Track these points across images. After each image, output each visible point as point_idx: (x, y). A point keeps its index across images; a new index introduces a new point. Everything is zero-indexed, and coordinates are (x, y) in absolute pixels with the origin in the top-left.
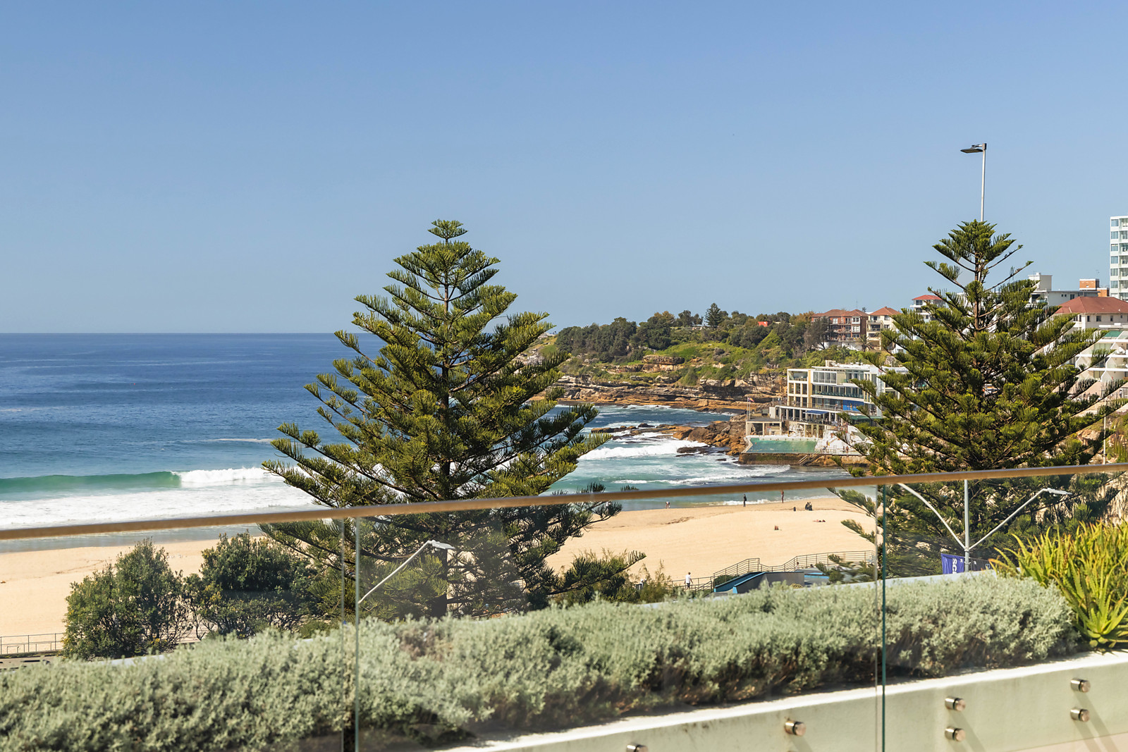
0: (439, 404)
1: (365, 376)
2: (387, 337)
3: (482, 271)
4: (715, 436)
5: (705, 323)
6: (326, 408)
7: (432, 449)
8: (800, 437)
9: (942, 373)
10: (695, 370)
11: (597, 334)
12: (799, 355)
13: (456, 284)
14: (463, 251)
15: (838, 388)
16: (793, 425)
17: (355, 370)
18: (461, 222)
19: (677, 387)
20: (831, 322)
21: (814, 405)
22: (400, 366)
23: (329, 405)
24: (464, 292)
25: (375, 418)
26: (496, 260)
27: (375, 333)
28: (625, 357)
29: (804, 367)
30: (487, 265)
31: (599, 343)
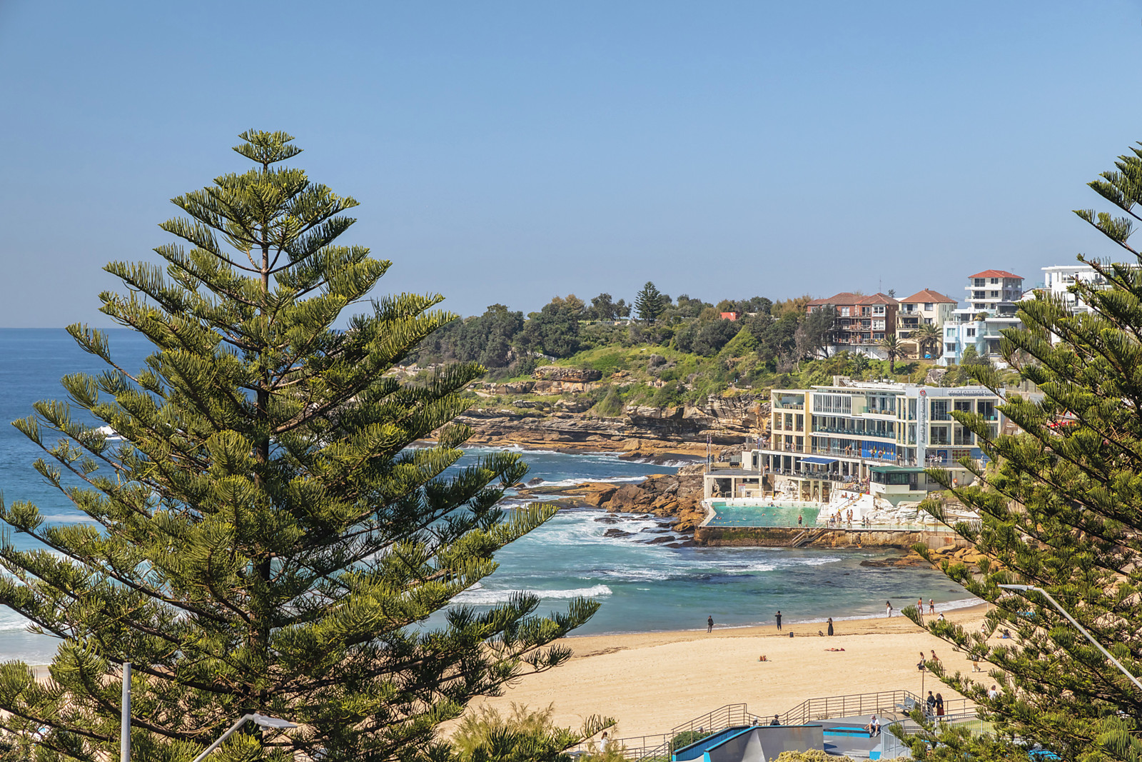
0: (251, 457)
1: (124, 405)
2: (161, 338)
3: (326, 221)
4: (654, 499)
5: (635, 314)
6: (49, 461)
7: (241, 535)
8: (791, 501)
9: (1108, 402)
10: (618, 390)
11: (460, 331)
12: (787, 366)
13: (283, 243)
14: (293, 186)
15: (853, 421)
16: (781, 481)
17: (101, 393)
18: (290, 135)
19: (590, 418)
20: (838, 313)
21: (814, 449)
22: (186, 387)
23: (56, 455)
24: (295, 258)
25: (139, 479)
26: (352, 203)
27: (140, 329)
28: (504, 369)
29: (796, 387)
30: (337, 211)
31: (463, 345)
